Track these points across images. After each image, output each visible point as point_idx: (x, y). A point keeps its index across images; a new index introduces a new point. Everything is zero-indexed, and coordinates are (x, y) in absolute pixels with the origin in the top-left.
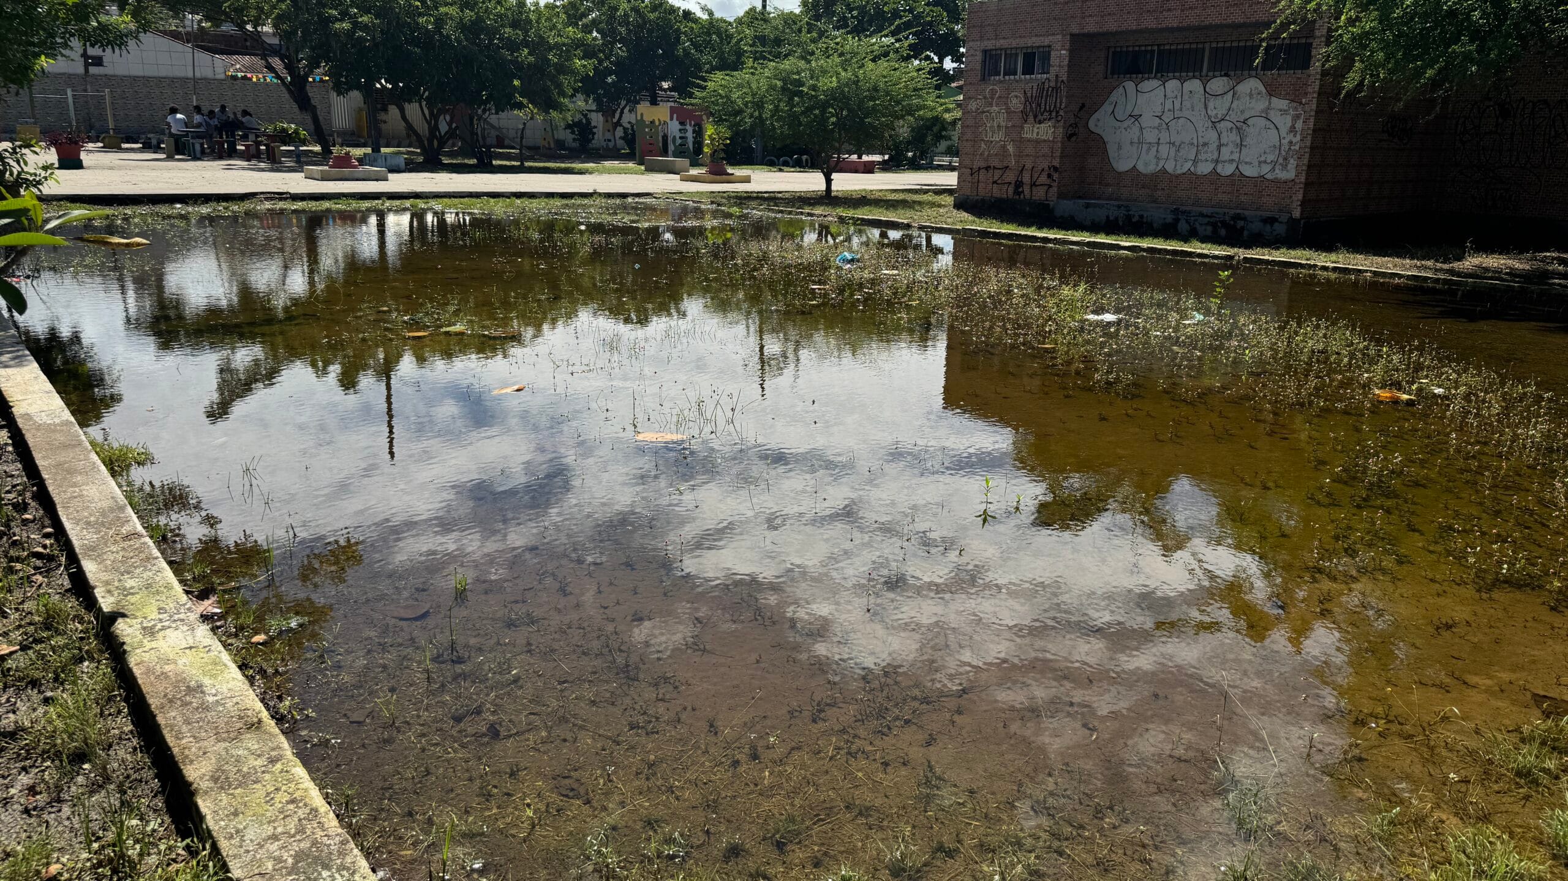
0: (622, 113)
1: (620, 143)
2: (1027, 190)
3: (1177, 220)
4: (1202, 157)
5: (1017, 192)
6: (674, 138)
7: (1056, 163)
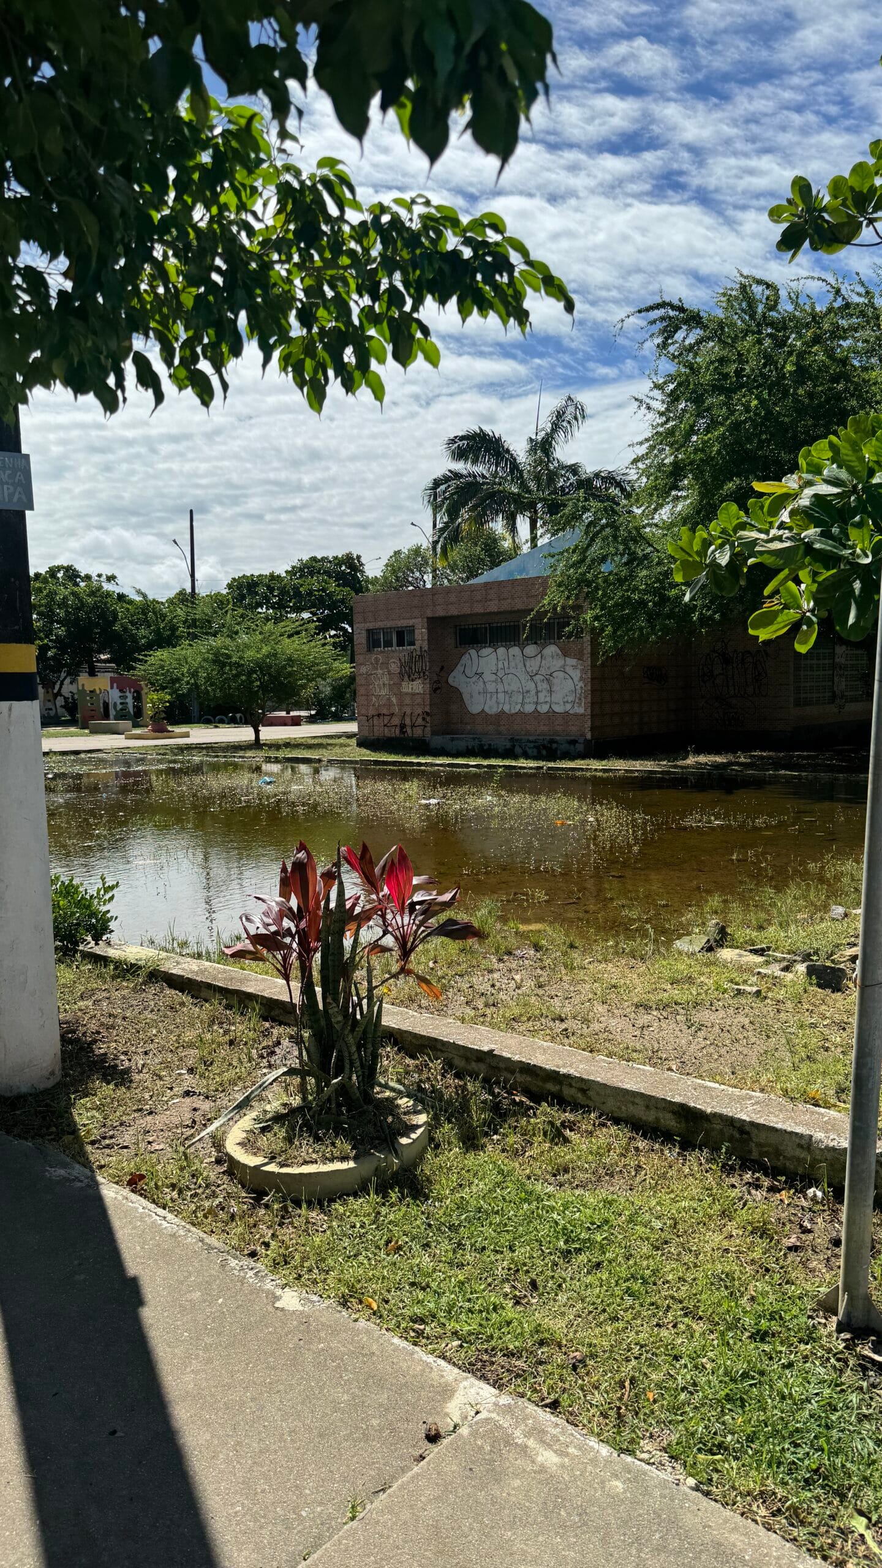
0: (62, 684)
1: (61, 711)
2: (409, 730)
3: (514, 746)
4: (527, 700)
5: (402, 732)
6: (115, 704)
7: (427, 709)
